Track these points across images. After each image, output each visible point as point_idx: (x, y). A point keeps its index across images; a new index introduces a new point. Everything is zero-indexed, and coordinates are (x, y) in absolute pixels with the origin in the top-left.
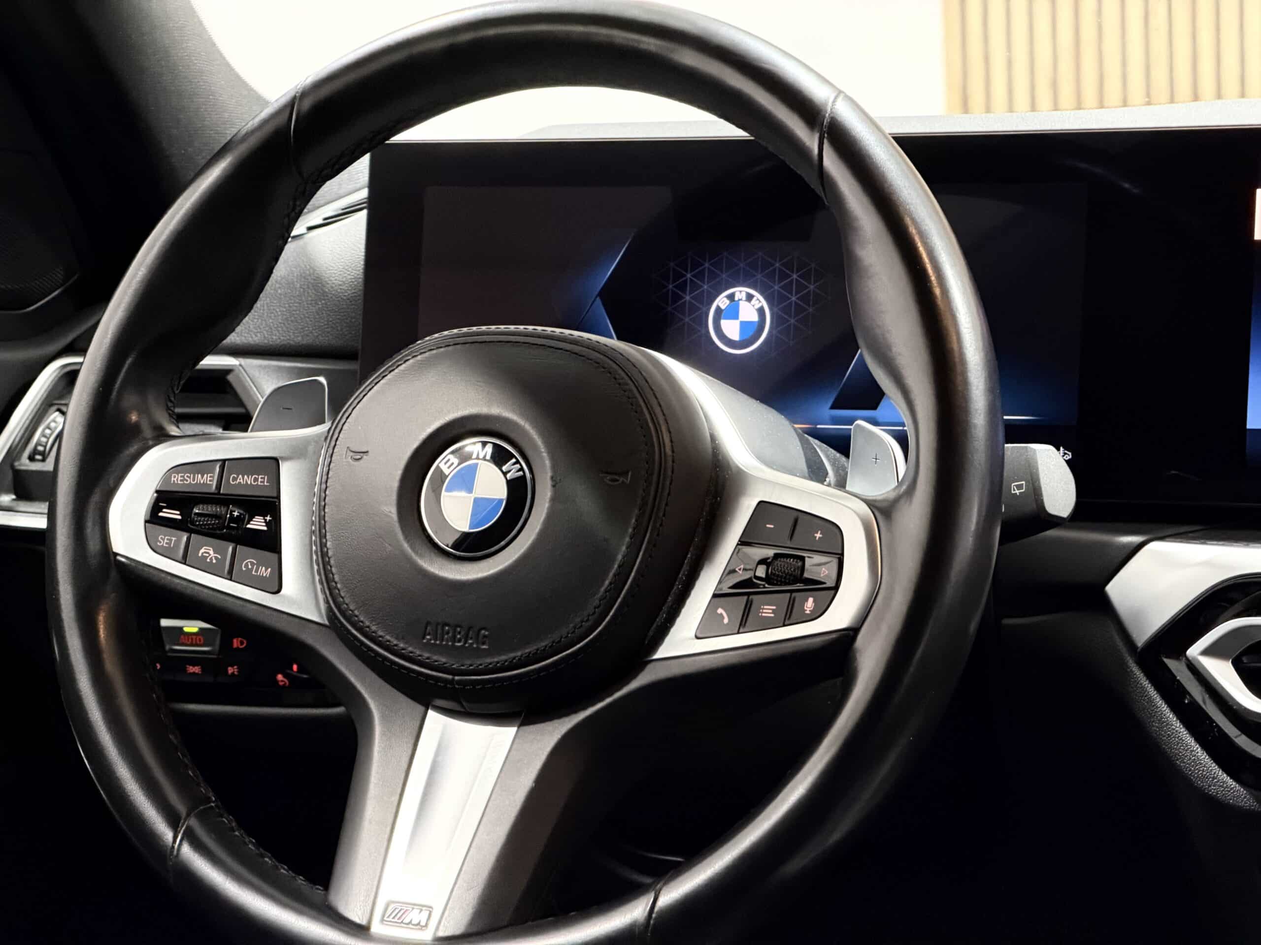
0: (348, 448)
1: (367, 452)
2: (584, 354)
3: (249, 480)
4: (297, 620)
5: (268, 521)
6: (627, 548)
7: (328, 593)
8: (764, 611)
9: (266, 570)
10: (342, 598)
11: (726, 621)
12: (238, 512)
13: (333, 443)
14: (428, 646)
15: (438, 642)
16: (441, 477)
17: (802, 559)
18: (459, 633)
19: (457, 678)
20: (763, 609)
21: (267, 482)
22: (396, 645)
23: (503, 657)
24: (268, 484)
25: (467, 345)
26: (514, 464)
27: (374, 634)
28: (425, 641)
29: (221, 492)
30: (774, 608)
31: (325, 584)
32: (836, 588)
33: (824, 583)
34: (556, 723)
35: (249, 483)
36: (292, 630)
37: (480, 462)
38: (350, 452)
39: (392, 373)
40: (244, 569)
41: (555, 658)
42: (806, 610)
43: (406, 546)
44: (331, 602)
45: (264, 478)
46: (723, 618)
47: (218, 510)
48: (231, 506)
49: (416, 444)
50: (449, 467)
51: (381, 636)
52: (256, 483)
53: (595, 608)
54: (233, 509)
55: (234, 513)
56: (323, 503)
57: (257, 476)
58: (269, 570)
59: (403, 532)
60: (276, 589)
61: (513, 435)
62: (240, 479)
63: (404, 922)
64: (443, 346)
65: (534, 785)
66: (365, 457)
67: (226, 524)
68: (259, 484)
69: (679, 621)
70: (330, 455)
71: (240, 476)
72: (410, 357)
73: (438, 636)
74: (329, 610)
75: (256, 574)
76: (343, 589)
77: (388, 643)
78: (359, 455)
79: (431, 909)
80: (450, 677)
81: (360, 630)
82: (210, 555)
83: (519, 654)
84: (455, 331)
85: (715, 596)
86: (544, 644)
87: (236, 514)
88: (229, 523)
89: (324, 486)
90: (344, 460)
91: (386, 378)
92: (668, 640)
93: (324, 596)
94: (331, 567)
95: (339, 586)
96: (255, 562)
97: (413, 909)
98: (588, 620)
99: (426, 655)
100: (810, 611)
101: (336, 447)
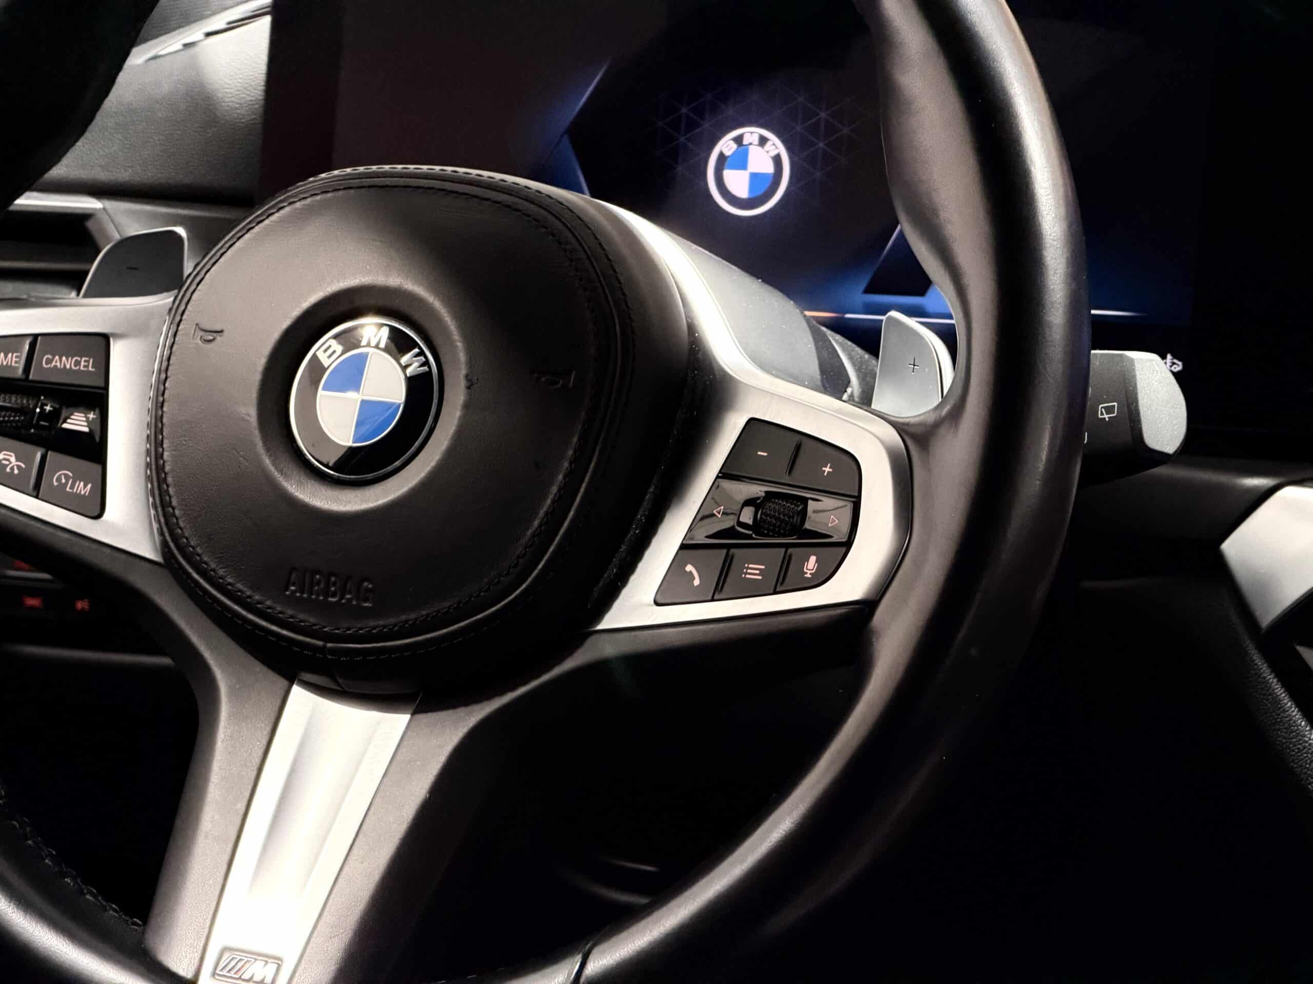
0: (197, 325)
1: (222, 331)
2: (520, 207)
3: (68, 363)
4: (123, 556)
5: (90, 419)
6: (565, 477)
7: (162, 520)
8: (749, 571)
9: (85, 486)
10: (181, 529)
11: (697, 582)
12: (51, 407)
13: (178, 318)
14: (293, 601)
15: (305, 596)
16: (317, 369)
17: (805, 501)
18: (334, 584)
19: (329, 645)
20: (748, 568)
21: (92, 368)
22: (249, 597)
23: (392, 620)
24: (93, 370)
25: (363, 191)
26: (417, 355)
27: (221, 581)
28: (287, 593)
29: (31, 377)
30: (763, 567)
31: (159, 509)
32: (848, 544)
33: (831, 537)
34: (461, 712)
35: (68, 367)
36: (117, 568)
37: (371, 350)
38: (199, 331)
39: (261, 225)
40: (55, 484)
41: (462, 624)
42: (806, 573)
43: (267, 461)
44: (167, 534)
45: (88, 362)
46: (694, 579)
47: (25, 401)
48: (42, 398)
49: (286, 323)
50: (330, 357)
51: (230, 584)
52: (78, 368)
53: (518, 557)
54: (45, 402)
55: (45, 407)
56: (161, 399)
57: (79, 359)
58: (89, 486)
59: (265, 442)
60: (96, 514)
61: (417, 316)
62: (57, 362)
63: (242, 977)
64: (330, 190)
65: (428, 796)
66: (218, 338)
67: (34, 422)
68: (82, 368)
69: (634, 580)
70: (174, 333)
71: (57, 357)
72: (285, 204)
73: (306, 588)
74: (164, 545)
75: (71, 491)
76: (181, 517)
77: (239, 594)
78: (212, 335)
79: (280, 962)
80: (320, 643)
81: (203, 574)
82: (11, 463)
83: (413, 616)
84: (349, 170)
85: (683, 547)
86: (447, 604)
87: (48, 408)
88: (38, 421)
89: (163, 376)
90: (192, 341)
91: (252, 231)
92: (617, 605)
93: (158, 526)
94: (168, 486)
95: (177, 512)
96: (71, 474)
97: (256, 960)
98: (507, 574)
99: (290, 612)
100: (811, 574)
101: (182, 323)
